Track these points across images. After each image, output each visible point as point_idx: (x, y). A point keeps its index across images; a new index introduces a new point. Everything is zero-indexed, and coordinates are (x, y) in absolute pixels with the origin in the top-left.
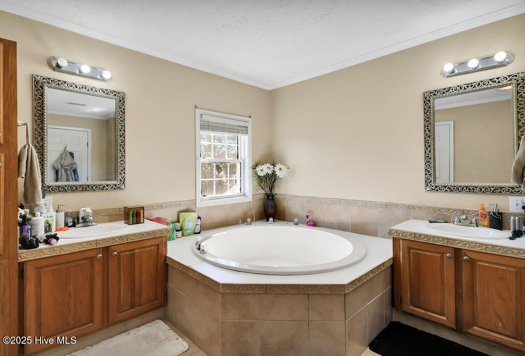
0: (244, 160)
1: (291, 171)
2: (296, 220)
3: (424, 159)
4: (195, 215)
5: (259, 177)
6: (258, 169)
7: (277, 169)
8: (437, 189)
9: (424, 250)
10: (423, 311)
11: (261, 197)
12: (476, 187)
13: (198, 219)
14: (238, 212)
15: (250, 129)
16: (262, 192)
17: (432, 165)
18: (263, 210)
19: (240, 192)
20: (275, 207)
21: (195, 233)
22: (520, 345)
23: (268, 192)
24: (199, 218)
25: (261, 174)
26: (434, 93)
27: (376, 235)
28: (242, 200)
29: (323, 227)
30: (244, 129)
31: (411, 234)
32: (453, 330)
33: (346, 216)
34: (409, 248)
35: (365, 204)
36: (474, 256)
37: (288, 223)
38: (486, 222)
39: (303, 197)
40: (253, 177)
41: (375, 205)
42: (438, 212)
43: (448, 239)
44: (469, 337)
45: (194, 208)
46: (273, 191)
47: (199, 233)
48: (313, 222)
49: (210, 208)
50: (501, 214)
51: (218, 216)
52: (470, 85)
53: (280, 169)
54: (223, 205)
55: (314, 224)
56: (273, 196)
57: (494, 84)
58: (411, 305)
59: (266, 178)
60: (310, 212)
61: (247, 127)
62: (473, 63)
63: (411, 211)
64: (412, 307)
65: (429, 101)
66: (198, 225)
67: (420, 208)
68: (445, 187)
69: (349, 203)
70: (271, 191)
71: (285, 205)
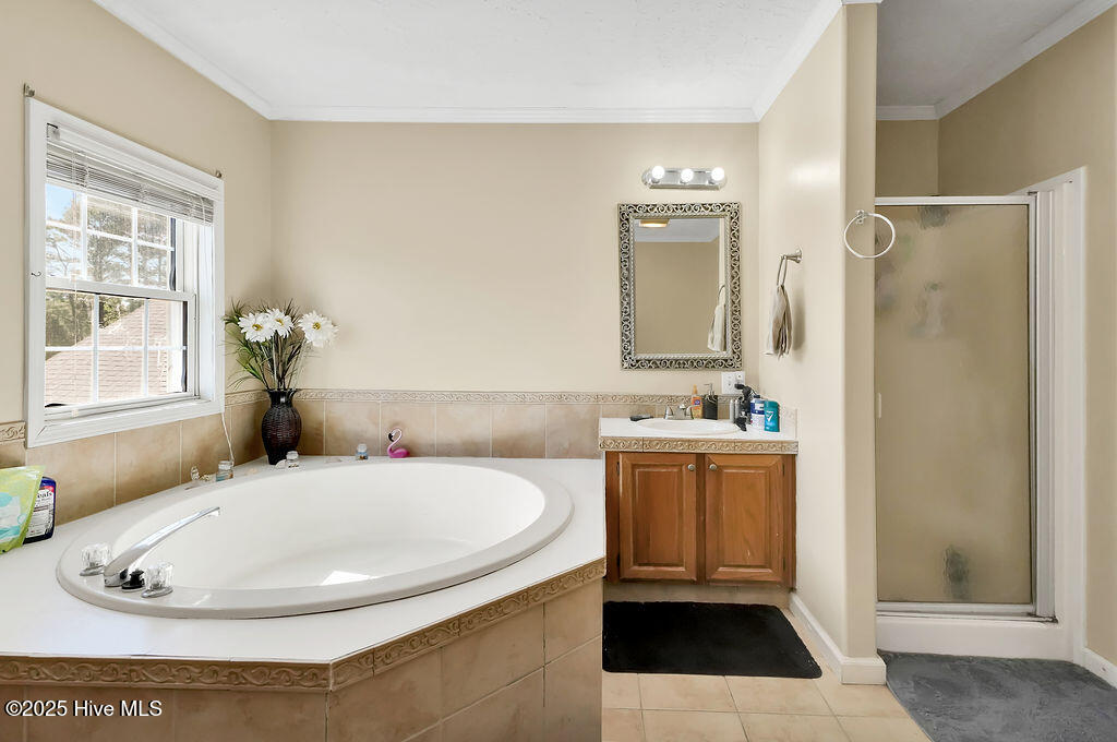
0: (197, 298)
2: (362, 449)
3: (619, 316)
4: (32, 474)
5: (247, 344)
6: (246, 323)
7: (306, 324)
8: (637, 365)
9: (655, 465)
10: (652, 568)
11: (247, 399)
12: (687, 361)
13: (42, 488)
14: (182, 448)
15: (219, 210)
16: (253, 384)
17: (632, 326)
19: (180, 388)
20: (296, 423)
21: (28, 541)
22: (768, 574)
23: (274, 384)
24: (48, 483)
25: (252, 336)
26: (635, 208)
27: (541, 455)
28: (191, 410)
29: (429, 455)
30: (204, 206)
31: (637, 440)
32: (692, 582)
33: (483, 425)
34: (634, 466)
35: (523, 398)
36: (721, 462)
37: (341, 458)
38: (700, 412)
39: (376, 393)
40: (228, 345)
41: (541, 398)
42: (638, 402)
43: (689, 441)
44: (714, 587)
45: (15, 449)
46: (287, 381)
47: (48, 535)
48: (403, 447)
49: (84, 445)
50: (716, 397)
51: (111, 468)
52: (679, 207)
53: (317, 326)
54: (132, 431)
55: (408, 452)
56: (289, 394)
57: (707, 212)
58: (634, 564)
59: (270, 349)
60: (395, 425)
61: (210, 202)
62: (687, 176)
63: (603, 404)
64: (636, 568)
65: (627, 219)
66: (43, 508)
67: (614, 397)
68: (649, 361)
69: (488, 398)
70: (281, 379)
71: (323, 416)
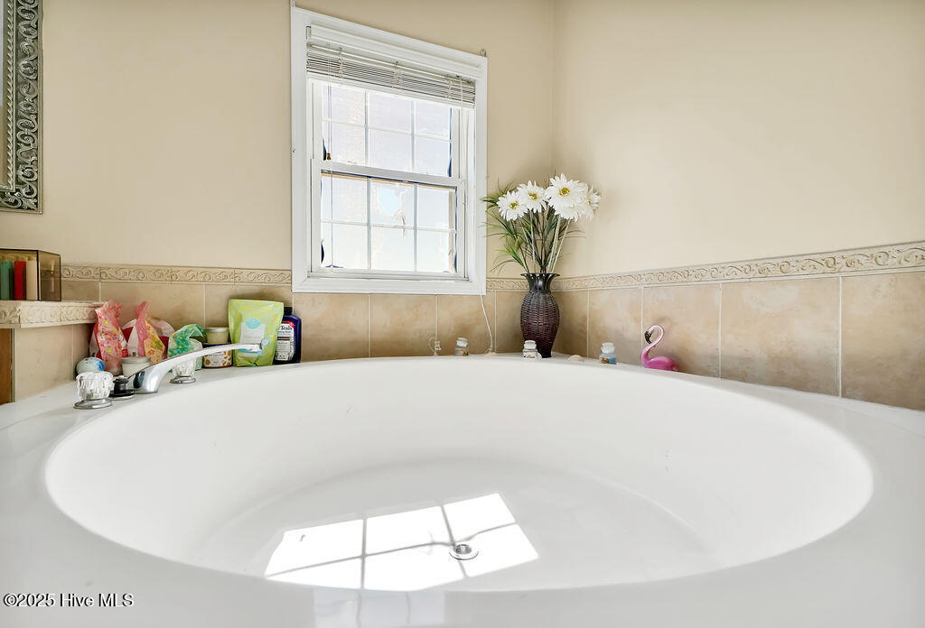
0: (466, 182)
1: (602, 201)
2: (607, 349)
4: (275, 309)
5: (507, 225)
6: (504, 203)
13: (283, 322)
14: (438, 322)
15: (480, 88)
16: (518, 270)
18: (518, 321)
20: (555, 312)
21: (276, 362)
23: (535, 268)
24: (290, 319)
25: (511, 215)
29: (706, 375)
39: (637, 276)
40: (490, 226)
45: (284, 291)
46: (548, 268)
49: (341, 299)
53: (564, 192)
54: (385, 295)
56: (549, 280)
59: (528, 227)
60: (660, 320)
61: (471, 82)
66: (287, 339)
71: (587, 309)
